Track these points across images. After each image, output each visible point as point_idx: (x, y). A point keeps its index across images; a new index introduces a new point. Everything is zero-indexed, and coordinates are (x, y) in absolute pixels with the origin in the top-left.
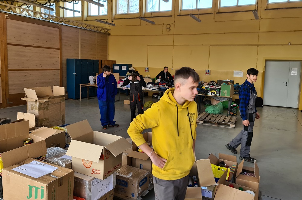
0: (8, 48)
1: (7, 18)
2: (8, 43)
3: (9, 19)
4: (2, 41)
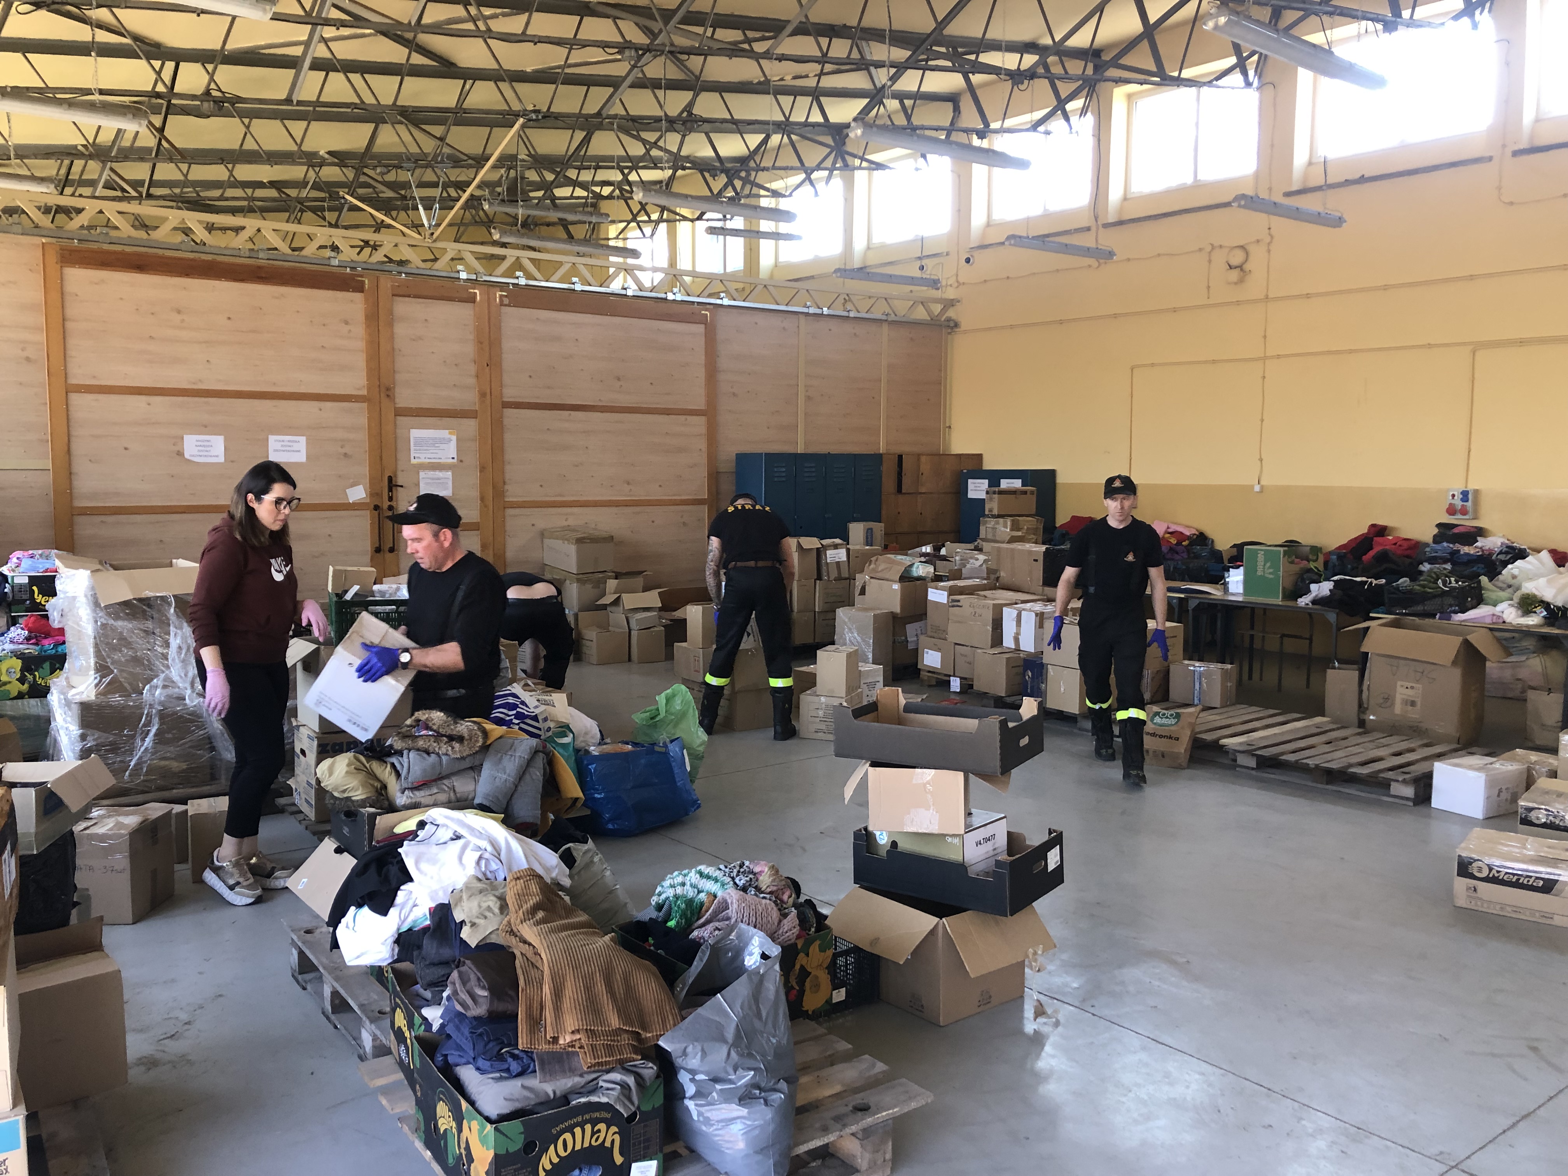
0: (506, 421)
1: (502, 304)
2: (505, 400)
3: (509, 305)
4: (483, 395)
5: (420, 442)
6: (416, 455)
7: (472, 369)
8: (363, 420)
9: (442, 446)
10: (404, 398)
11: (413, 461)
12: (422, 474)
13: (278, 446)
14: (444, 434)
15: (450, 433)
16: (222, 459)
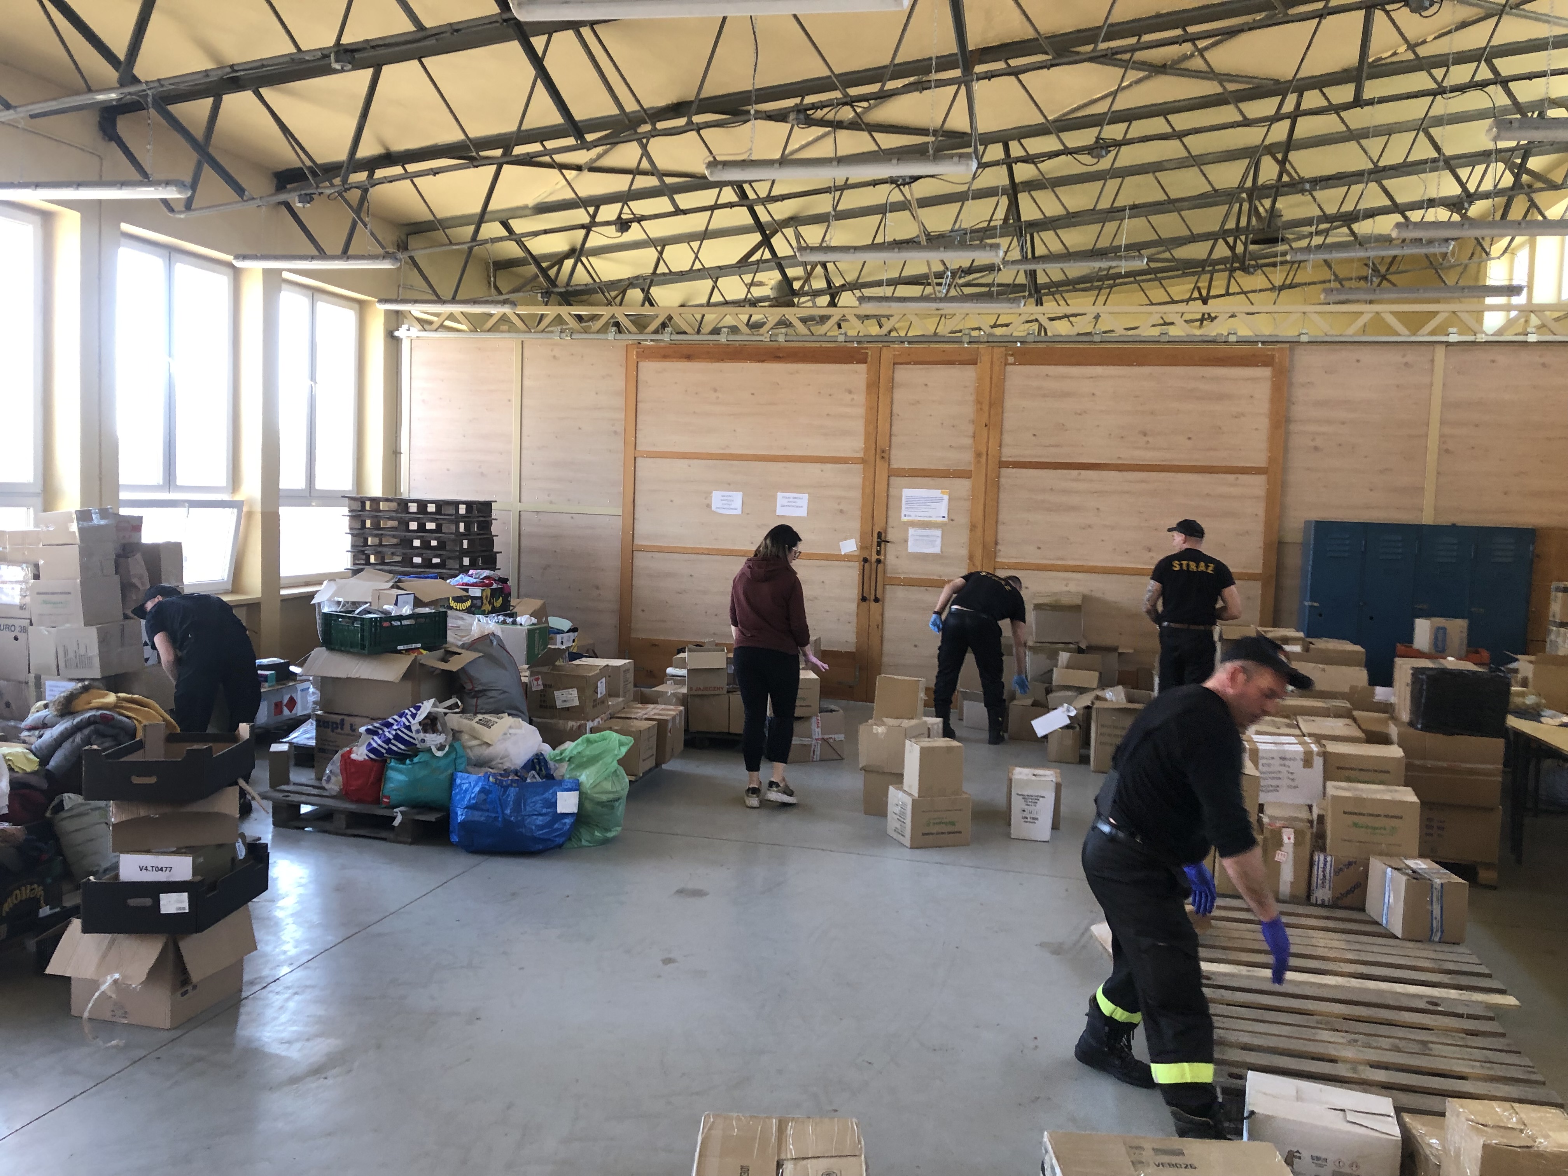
0: (1003, 480)
1: (1006, 363)
2: (1003, 459)
3: (1014, 364)
4: (978, 455)
5: (911, 501)
6: (907, 513)
7: (970, 429)
8: (858, 480)
9: (933, 505)
10: (900, 459)
11: (904, 519)
12: (911, 531)
13: (785, 502)
14: (936, 493)
15: (942, 493)
16: (739, 512)
